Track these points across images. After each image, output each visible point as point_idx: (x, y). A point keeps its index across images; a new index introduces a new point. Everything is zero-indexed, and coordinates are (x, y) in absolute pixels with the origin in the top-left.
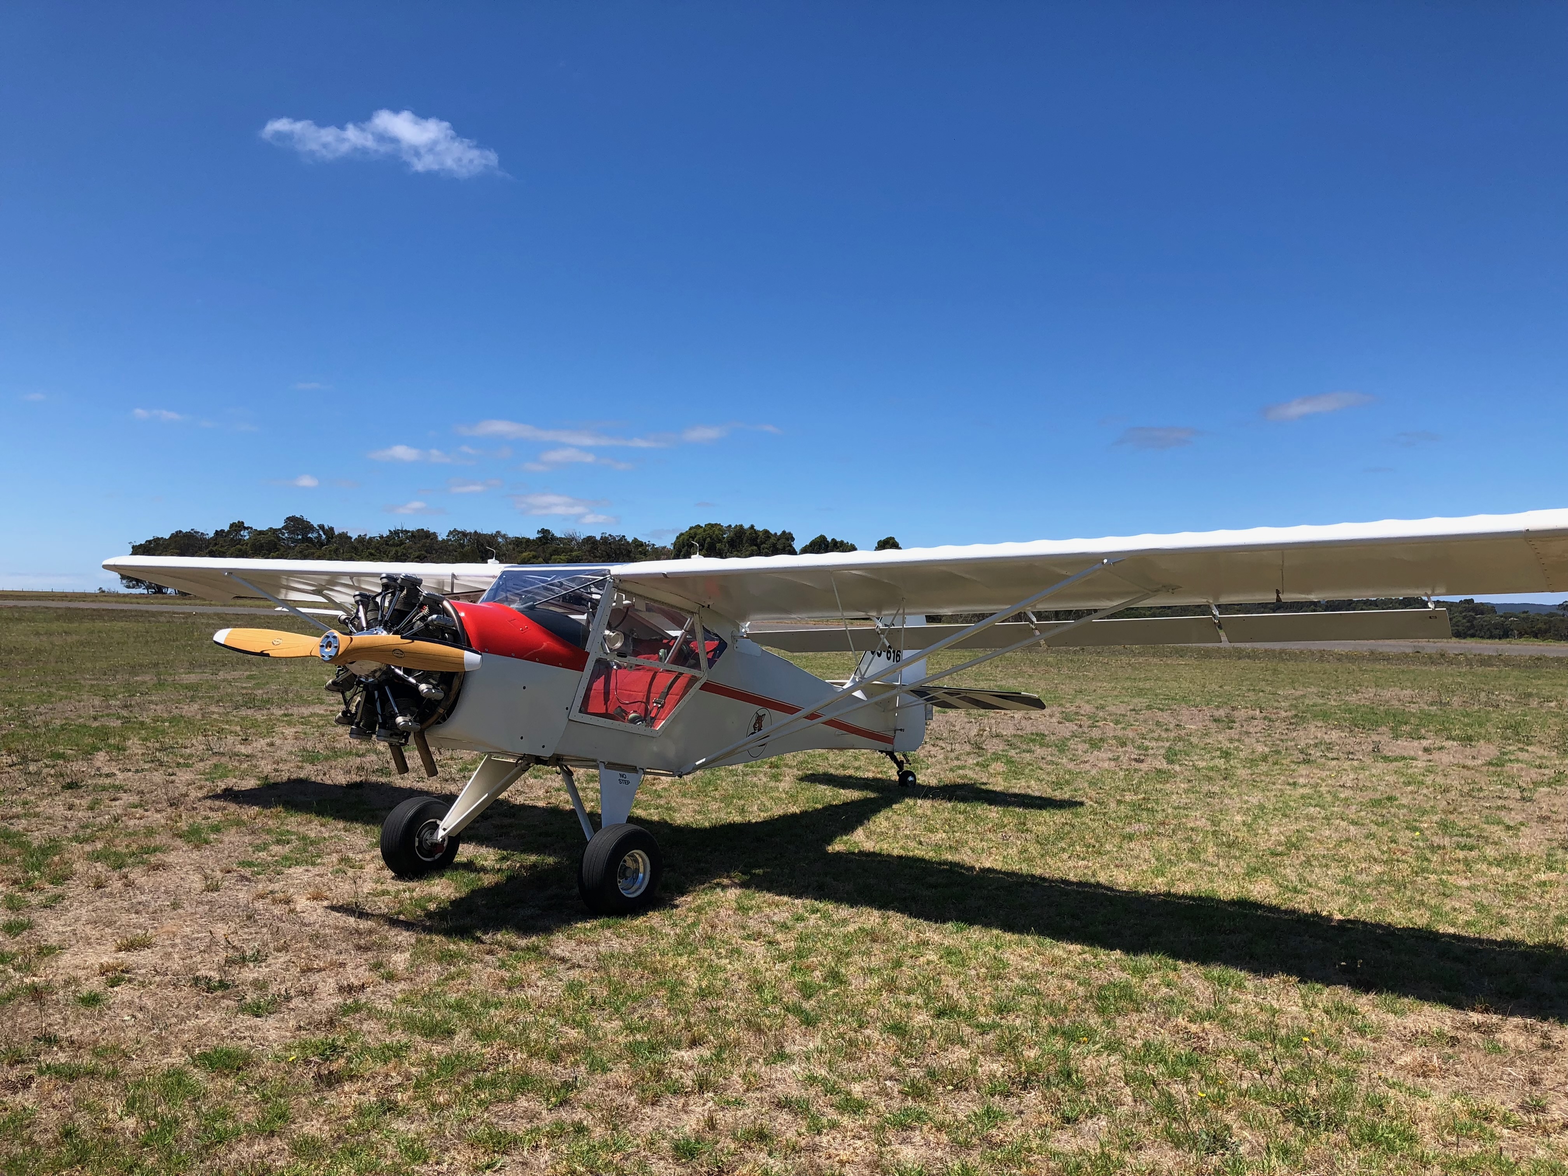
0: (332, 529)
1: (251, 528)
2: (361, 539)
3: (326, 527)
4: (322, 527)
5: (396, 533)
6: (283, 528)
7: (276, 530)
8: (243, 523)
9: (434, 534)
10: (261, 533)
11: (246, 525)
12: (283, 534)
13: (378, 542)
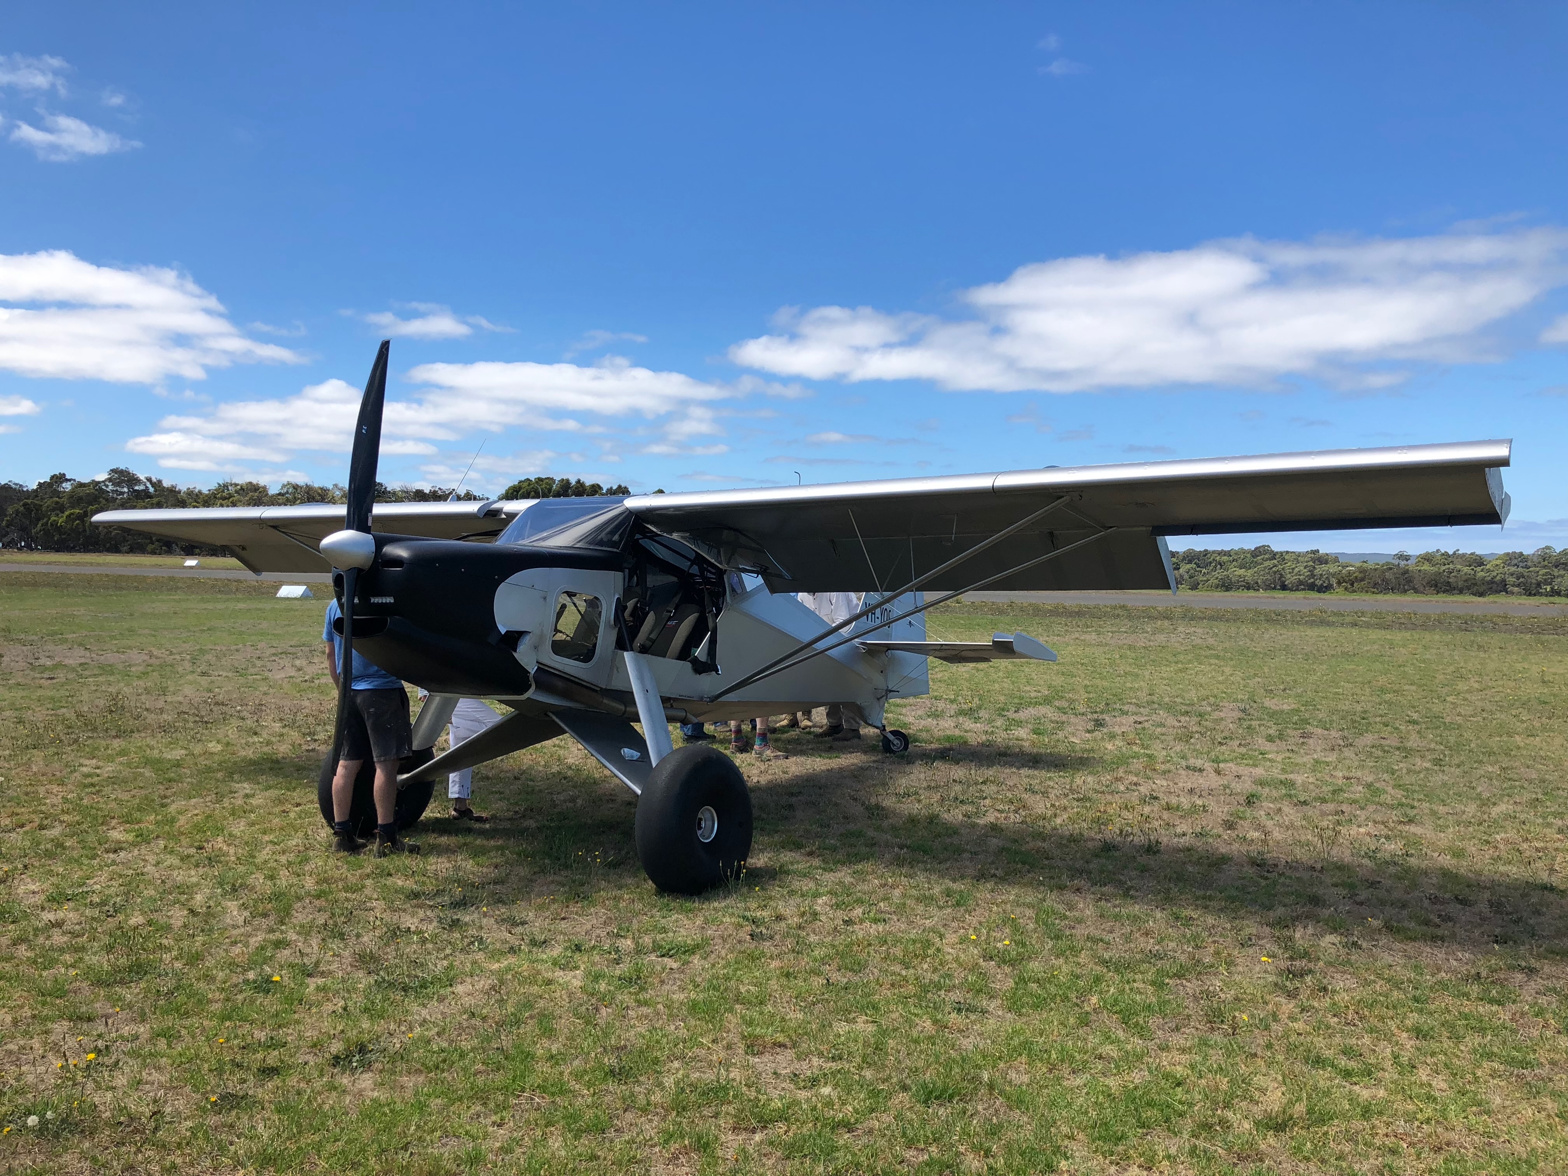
0: (160, 482)
1: (74, 480)
2: (190, 493)
3: (154, 480)
4: (149, 480)
5: (225, 486)
6: (105, 481)
7: (99, 482)
8: (64, 475)
9: (264, 487)
10: (81, 485)
11: (68, 477)
12: (107, 486)
13: (207, 495)
